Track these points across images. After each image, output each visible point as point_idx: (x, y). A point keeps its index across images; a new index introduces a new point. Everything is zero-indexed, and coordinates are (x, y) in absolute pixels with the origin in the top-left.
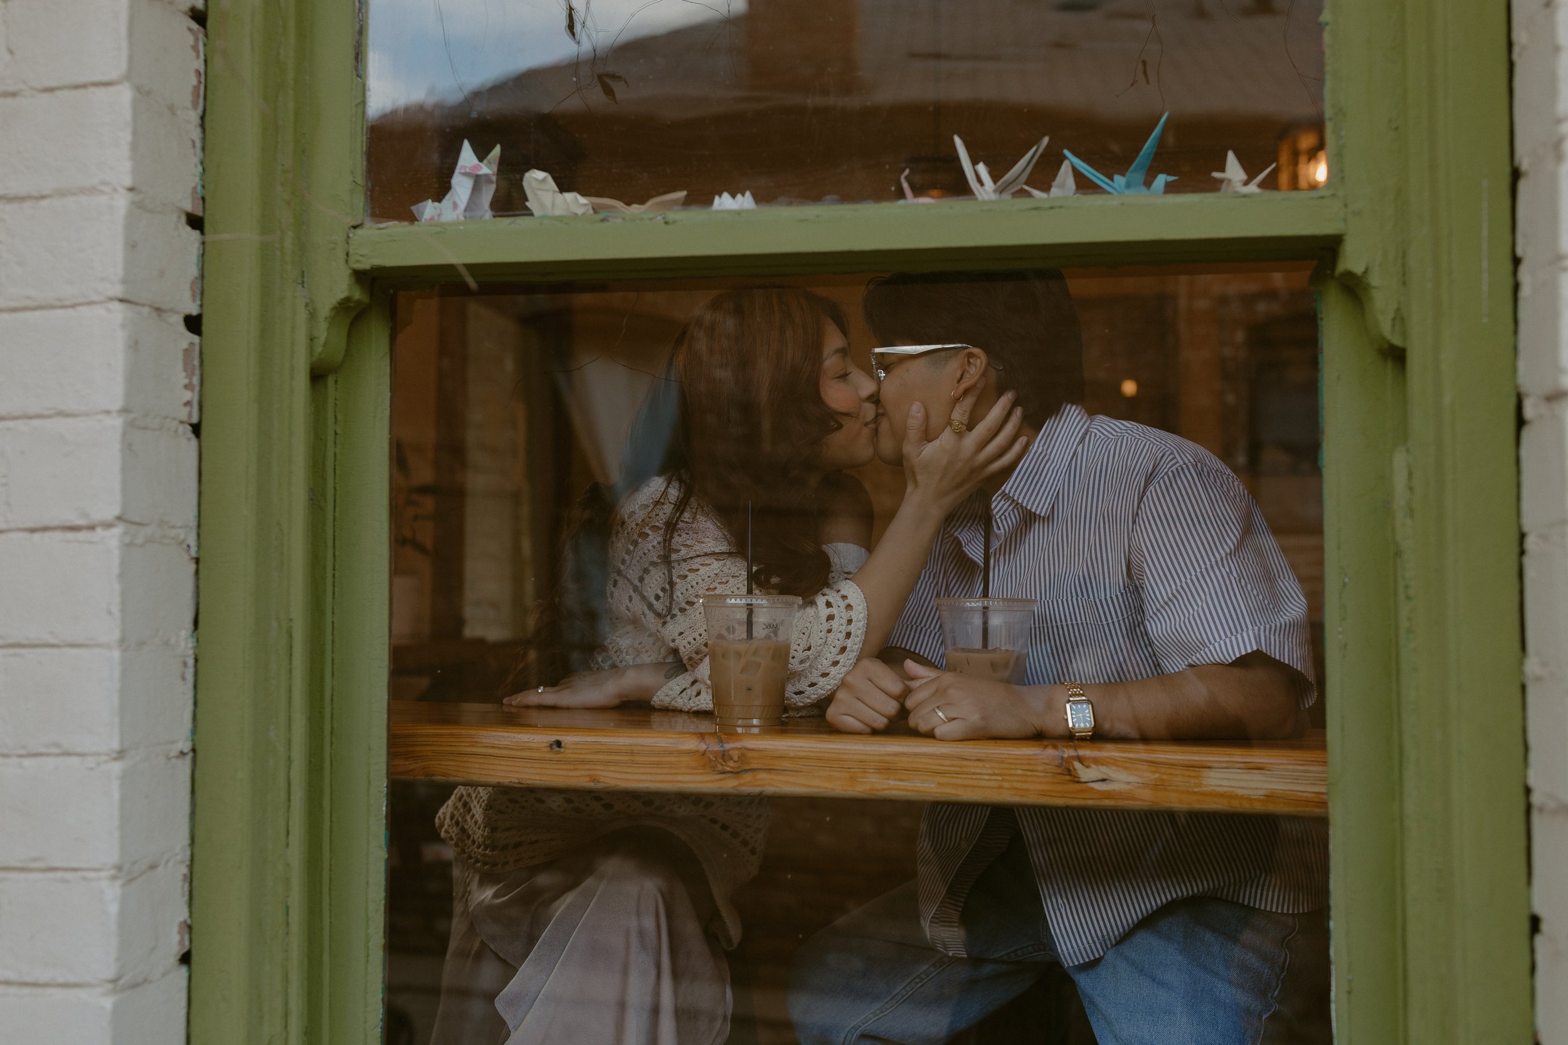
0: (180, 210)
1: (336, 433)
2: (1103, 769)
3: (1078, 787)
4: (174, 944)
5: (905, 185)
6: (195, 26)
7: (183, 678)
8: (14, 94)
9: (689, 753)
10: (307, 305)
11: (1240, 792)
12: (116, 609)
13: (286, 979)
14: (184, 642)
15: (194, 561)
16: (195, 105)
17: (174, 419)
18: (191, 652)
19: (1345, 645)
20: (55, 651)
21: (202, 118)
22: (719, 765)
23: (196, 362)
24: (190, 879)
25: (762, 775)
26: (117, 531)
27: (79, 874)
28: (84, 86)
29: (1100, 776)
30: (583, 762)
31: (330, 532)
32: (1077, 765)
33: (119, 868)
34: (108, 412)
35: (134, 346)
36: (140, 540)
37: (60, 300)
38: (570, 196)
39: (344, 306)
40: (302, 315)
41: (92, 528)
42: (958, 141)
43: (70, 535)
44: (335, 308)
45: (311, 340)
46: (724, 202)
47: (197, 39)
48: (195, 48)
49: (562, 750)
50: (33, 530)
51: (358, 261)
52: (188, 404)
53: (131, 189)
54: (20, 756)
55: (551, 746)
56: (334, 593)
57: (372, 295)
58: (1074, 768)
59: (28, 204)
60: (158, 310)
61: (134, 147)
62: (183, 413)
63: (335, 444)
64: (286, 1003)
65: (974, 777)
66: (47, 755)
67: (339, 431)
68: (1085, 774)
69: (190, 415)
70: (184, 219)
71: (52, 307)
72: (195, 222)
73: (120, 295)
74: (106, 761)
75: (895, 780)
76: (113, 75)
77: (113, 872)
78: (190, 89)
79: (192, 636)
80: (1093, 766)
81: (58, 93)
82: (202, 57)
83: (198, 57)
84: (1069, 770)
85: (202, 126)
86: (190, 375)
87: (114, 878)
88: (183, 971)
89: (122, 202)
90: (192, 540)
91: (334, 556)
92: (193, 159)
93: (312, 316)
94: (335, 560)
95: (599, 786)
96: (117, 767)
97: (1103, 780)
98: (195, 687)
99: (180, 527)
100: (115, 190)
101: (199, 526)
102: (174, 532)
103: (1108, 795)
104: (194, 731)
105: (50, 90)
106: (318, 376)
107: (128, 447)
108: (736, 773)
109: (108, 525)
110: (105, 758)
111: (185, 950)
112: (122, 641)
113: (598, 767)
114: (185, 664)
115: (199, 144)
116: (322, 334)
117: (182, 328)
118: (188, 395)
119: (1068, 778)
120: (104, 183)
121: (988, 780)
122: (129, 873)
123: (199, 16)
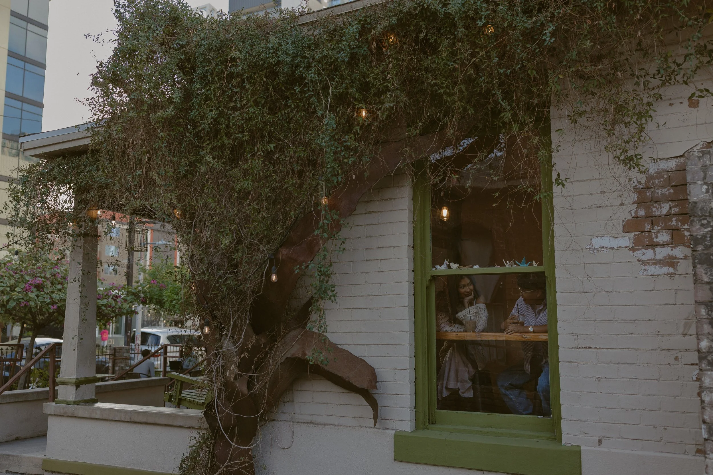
0: (412, 270)
1: (430, 294)
4: (413, 354)
5: (497, 264)
6: (413, 249)
8: (395, 259)
13: (425, 360)
14: (414, 320)
15: (414, 311)
17: (412, 294)
20: (402, 320)
21: (414, 259)
24: (415, 347)
26: (408, 307)
27: (406, 345)
28: (403, 258)
30: (460, 336)
34: (407, 294)
35: (409, 286)
39: (430, 280)
41: (406, 307)
42: (503, 260)
43: (403, 307)
45: (426, 284)
46: (475, 267)
48: (413, 251)
50: (399, 307)
51: (430, 274)
53: (408, 269)
54: (398, 332)
57: (433, 279)
59: (397, 271)
60: (411, 282)
63: (430, 296)
68: (524, 337)
69: (414, 294)
75: (500, 338)
78: (413, 256)
86: (413, 289)
88: (415, 358)
89: (407, 271)
90: (414, 308)
92: (413, 264)
93: (426, 281)
98: (415, 325)
101: (414, 306)
102: (412, 307)
104: (415, 330)
105: (399, 258)
106: (427, 288)
107: (409, 298)
110: (407, 332)
111: (415, 355)
112: (409, 319)
113: (462, 337)
114: (414, 322)
118: (413, 291)
122: (410, 345)
123: (413, 247)
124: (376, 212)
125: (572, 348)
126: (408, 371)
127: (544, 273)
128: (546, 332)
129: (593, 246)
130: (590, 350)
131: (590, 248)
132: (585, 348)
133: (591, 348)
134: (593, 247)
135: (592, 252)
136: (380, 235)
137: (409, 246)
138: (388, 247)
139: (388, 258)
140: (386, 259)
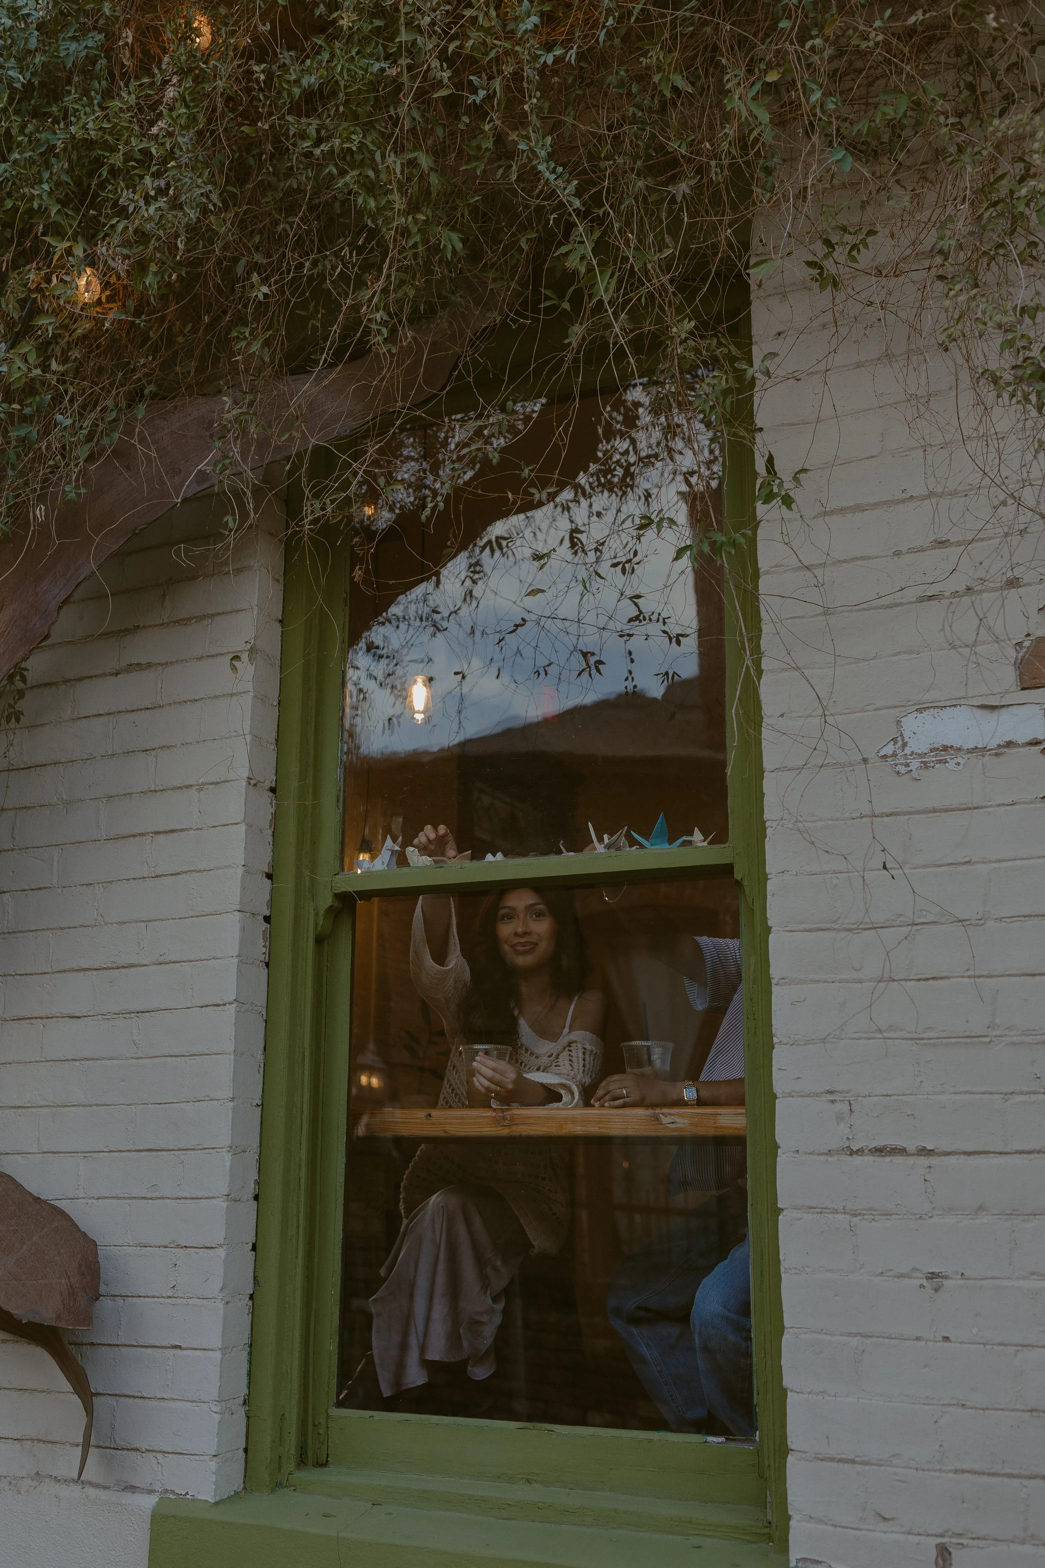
0: (263, 871)
1: (327, 966)
2: (674, 1118)
3: (660, 1126)
4: (251, 1189)
5: (562, 848)
6: (271, 794)
7: (259, 1072)
8: (201, 829)
9: (487, 1117)
10: (314, 910)
11: (735, 1126)
12: (233, 1038)
13: (298, 1212)
14: (260, 1056)
15: (265, 1021)
16: (271, 827)
17: (258, 960)
18: (263, 1061)
20: (209, 1056)
21: (274, 832)
22: (502, 1123)
23: (268, 936)
24: (259, 1161)
25: (521, 1127)
26: (234, 1006)
27: (216, 1150)
28: (227, 825)
29: (672, 1121)
30: (440, 1124)
32: (662, 1116)
33: (231, 1147)
34: (234, 956)
35: (243, 929)
36: (243, 1010)
37: (215, 912)
38: (424, 857)
39: (330, 909)
40: (312, 914)
41: (225, 1005)
43: (216, 1008)
44: (326, 911)
45: (316, 925)
46: (489, 857)
47: (272, 800)
48: (271, 804)
49: (432, 1118)
50: (202, 1007)
51: (336, 890)
52: (264, 953)
53: (244, 866)
54: (194, 1101)
55: (427, 1117)
57: (343, 905)
58: (660, 1118)
59: (205, 873)
60: (253, 914)
61: (246, 848)
62: (262, 958)
64: (298, 1221)
66: (204, 1100)
67: (329, 966)
68: (665, 1120)
69: (265, 958)
70: (265, 875)
71: (212, 915)
72: (269, 876)
73: (238, 909)
74: (228, 1102)
75: (581, 1126)
76: (239, 821)
77: (228, 1149)
78: (269, 821)
79: (263, 1054)
80: (668, 1116)
81: (217, 828)
82: (274, 806)
83: (272, 807)
84: (658, 1119)
85: (273, 835)
86: (265, 942)
87: (228, 1151)
88: (256, 1202)
89: (240, 871)
90: (264, 1012)
92: (269, 849)
93: (317, 914)
95: (448, 1135)
96: (231, 1104)
97: (673, 1123)
98: (264, 1077)
99: (259, 1006)
100: (238, 866)
101: (267, 1007)
102: (256, 1008)
103: (676, 1130)
104: (262, 1096)
105: (214, 827)
106: (319, 940)
107: (239, 971)
108: (509, 1126)
109: (231, 1003)
111: (257, 1193)
112: (235, 1052)
113: (446, 1126)
114: (260, 1066)
115: (272, 843)
116: (321, 922)
117: (263, 921)
118: (264, 950)
119: (657, 1123)
120: (234, 864)
122: (236, 1151)
123: (273, 790)
124: (149, 665)
125: (829, 1153)
126: (222, 1252)
127: (730, 867)
128: (740, 1102)
129: (905, 745)
130: (898, 1160)
131: (894, 755)
132: (879, 1151)
133: (901, 1151)
134: (908, 751)
135: (903, 769)
136: (157, 746)
137: (253, 782)
138: (181, 788)
139: (179, 828)
140: (172, 831)
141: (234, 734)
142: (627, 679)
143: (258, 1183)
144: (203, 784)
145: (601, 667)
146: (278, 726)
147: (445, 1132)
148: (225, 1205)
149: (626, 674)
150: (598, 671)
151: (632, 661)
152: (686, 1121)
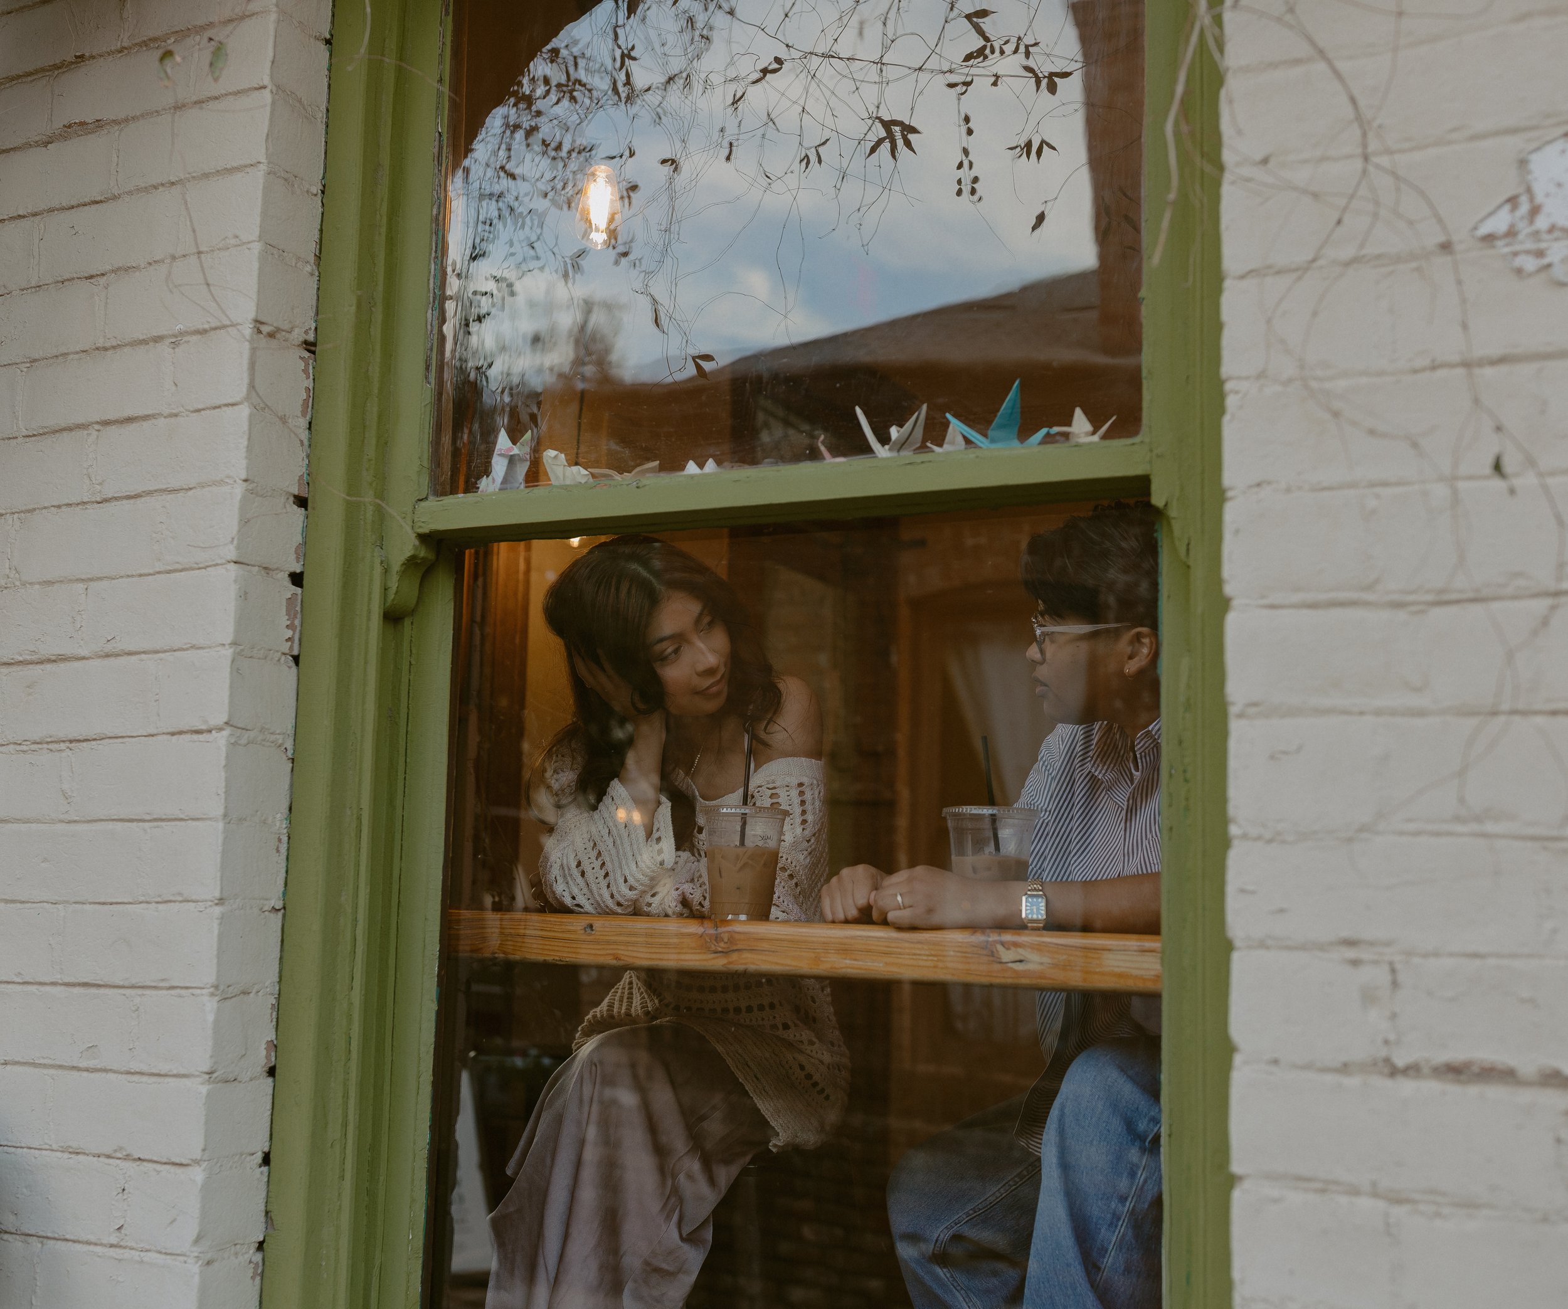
0: (288, 493)
1: (411, 664)
2: (1020, 950)
3: (997, 967)
4: (260, 1057)
5: (823, 448)
6: (307, 354)
7: (278, 851)
8: (176, 415)
9: (689, 935)
10: (382, 562)
11: (1135, 972)
12: (222, 791)
13: (346, 1096)
14: (279, 823)
15: (291, 760)
16: (304, 414)
17: (277, 651)
18: (285, 831)
19: (1171, 829)
20: (183, 823)
21: (310, 423)
22: (713, 946)
23: (298, 608)
24: (278, 1007)
25: (746, 955)
26: (226, 733)
27: (190, 991)
28: (219, 407)
29: (1018, 958)
30: (608, 943)
31: (402, 743)
32: (1000, 947)
33: (216, 987)
34: (224, 645)
35: (244, 596)
36: (243, 741)
37: (197, 564)
38: (575, 469)
39: (412, 563)
40: (378, 570)
41: (210, 731)
42: (858, 410)
43: (195, 737)
44: (404, 564)
45: (385, 589)
46: (692, 468)
47: (307, 365)
48: (305, 371)
49: (593, 933)
50: (173, 734)
51: (420, 527)
52: (289, 640)
53: (246, 481)
54: (157, 903)
55: (585, 929)
56: (404, 792)
57: (438, 554)
58: (997, 950)
59: (181, 494)
60: (265, 568)
61: (249, 449)
62: (284, 647)
63: (410, 672)
64: (346, 1116)
65: (914, 957)
66: (174, 902)
67: (413, 662)
68: (1007, 955)
69: (291, 648)
70: (292, 499)
71: (193, 569)
72: (302, 502)
73: (234, 559)
74: (211, 906)
75: (851, 959)
76: (238, 399)
77: (212, 990)
78: (301, 402)
79: (286, 819)
80: (1012, 948)
81: (203, 412)
82: (311, 377)
83: (308, 378)
84: (992, 952)
85: (310, 428)
86: (291, 619)
87: (212, 995)
88: (270, 1080)
89: (239, 490)
90: (289, 744)
91: (406, 762)
92: (301, 452)
93: (386, 571)
94: (406, 766)
96: (218, 910)
97: (1021, 961)
98: (287, 859)
99: (279, 734)
100: (235, 481)
101: (295, 735)
102: (273, 738)
103: (1023, 974)
104: (284, 894)
105: (198, 411)
106: (393, 618)
107: (236, 671)
108: (725, 953)
109: (220, 729)
110: (210, 903)
111: (273, 1064)
112: (225, 815)
113: (619, 947)
114: (280, 840)
115: (306, 443)
116: (393, 584)
117: (287, 582)
118: (289, 633)
119: (991, 959)
120: (228, 477)
121: (926, 960)
122: (224, 992)
123: (310, 346)
124: (99, 124)
125: (1345, 1069)
126: (198, 1175)
127: (1143, 483)
128: (1151, 928)
129: (1535, 211)
130: (1495, 1092)
131: (1511, 233)
132: (1455, 1072)
133: (1506, 1075)
134: (1542, 223)
135: (1530, 264)
136: (108, 267)
137: (265, 329)
138: (144, 342)
139: (141, 413)
140: (130, 420)
141: (233, 241)
142: (960, 166)
143: (274, 1046)
144: (182, 334)
145: (911, 137)
146: (321, 230)
147: (617, 958)
148: (204, 1089)
149: (959, 156)
150: (908, 144)
151: (970, 132)
152: (1046, 960)
